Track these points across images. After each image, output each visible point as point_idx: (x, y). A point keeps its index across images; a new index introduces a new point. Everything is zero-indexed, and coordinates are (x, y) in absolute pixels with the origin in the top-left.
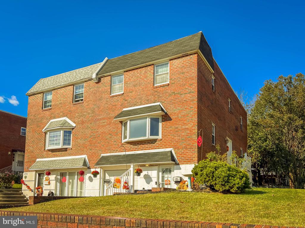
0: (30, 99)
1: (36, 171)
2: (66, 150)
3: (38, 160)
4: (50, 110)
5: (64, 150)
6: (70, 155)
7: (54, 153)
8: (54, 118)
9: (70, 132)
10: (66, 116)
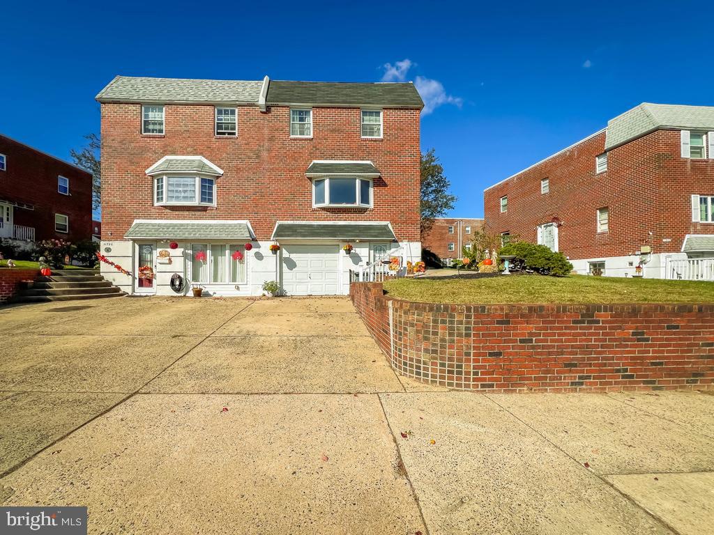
0: (105, 110)
1: (134, 241)
2: (205, 209)
3: (136, 221)
4: (163, 139)
5: (200, 208)
6: (213, 218)
7: (177, 213)
8: (174, 153)
9: (211, 182)
10: (201, 154)
